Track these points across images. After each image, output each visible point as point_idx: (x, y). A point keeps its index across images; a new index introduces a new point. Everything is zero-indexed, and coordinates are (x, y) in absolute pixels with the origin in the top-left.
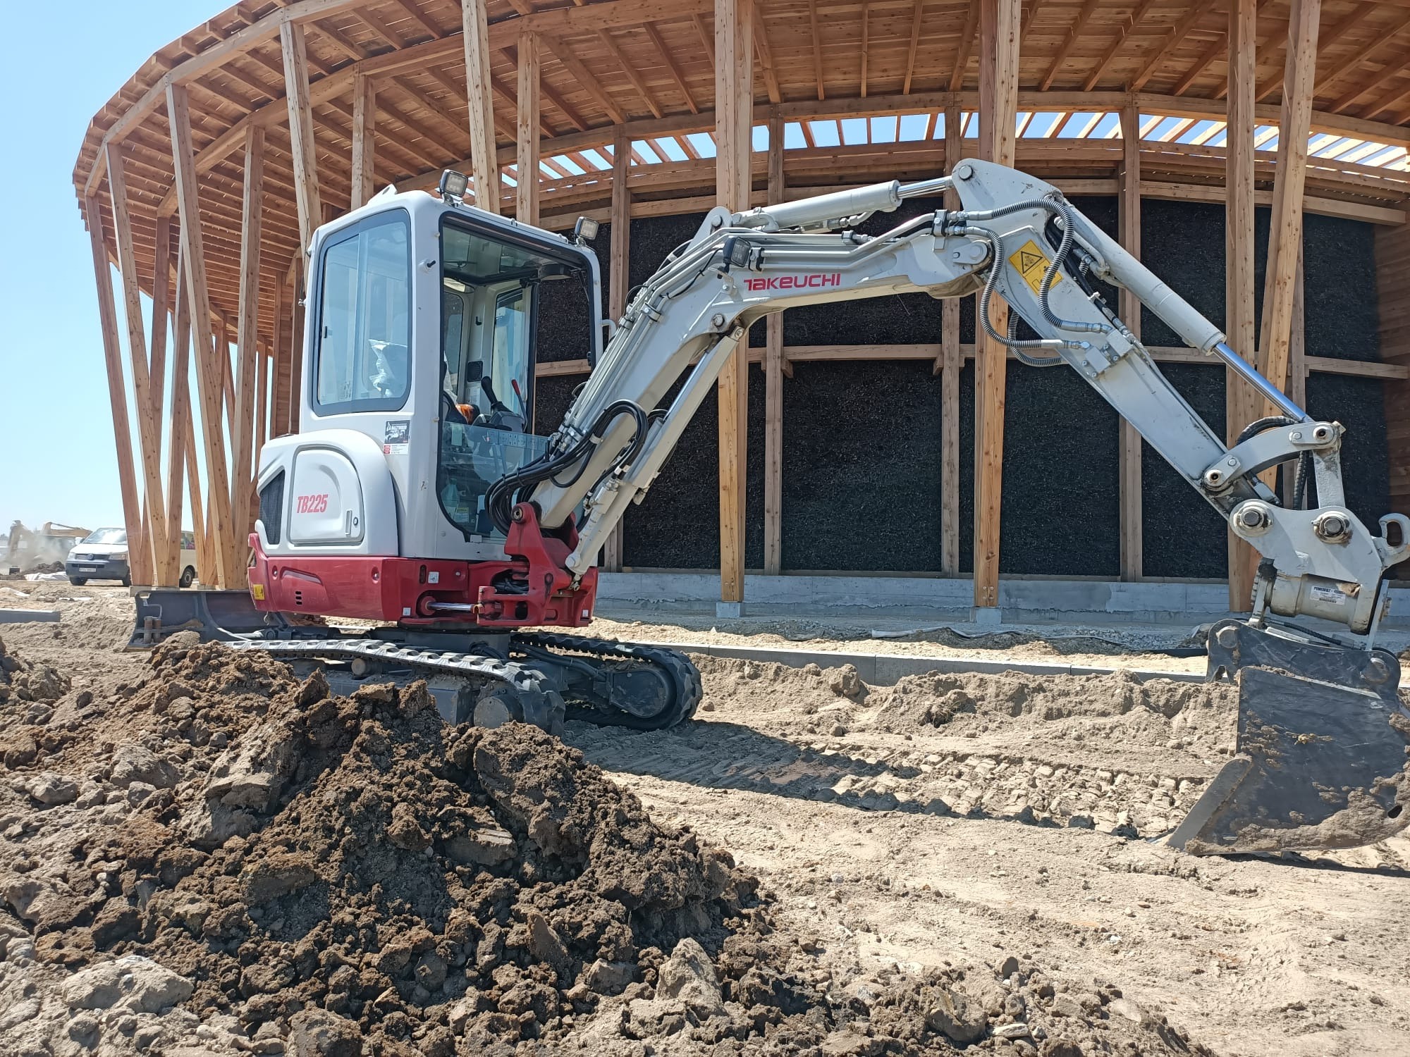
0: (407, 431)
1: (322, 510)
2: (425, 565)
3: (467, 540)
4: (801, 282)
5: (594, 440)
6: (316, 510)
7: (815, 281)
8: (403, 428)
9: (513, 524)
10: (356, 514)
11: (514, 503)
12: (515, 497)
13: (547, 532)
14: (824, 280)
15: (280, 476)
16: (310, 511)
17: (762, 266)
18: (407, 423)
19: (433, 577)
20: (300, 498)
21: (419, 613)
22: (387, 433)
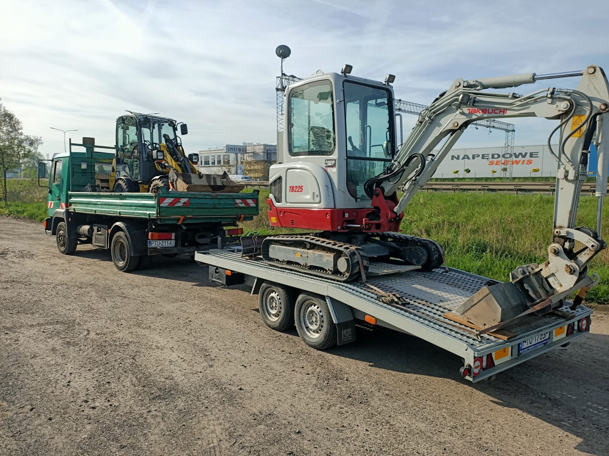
0: (335, 163)
1: (301, 191)
2: (344, 211)
3: (356, 201)
4: (490, 111)
5: (405, 167)
6: (298, 191)
7: (496, 111)
8: (333, 162)
9: (374, 196)
10: (317, 193)
11: (374, 188)
12: (374, 186)
13: (386, 198)
14: (500, 111)
15: (280, 178)
16: (295, 191)
17: (475, 104)
18: (335, 160)
19: (347, 215)
20: (290, 187)
21: (342, 228)
22: (326, 164)
